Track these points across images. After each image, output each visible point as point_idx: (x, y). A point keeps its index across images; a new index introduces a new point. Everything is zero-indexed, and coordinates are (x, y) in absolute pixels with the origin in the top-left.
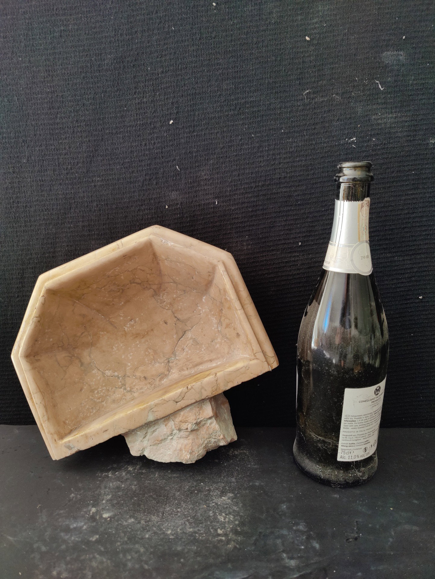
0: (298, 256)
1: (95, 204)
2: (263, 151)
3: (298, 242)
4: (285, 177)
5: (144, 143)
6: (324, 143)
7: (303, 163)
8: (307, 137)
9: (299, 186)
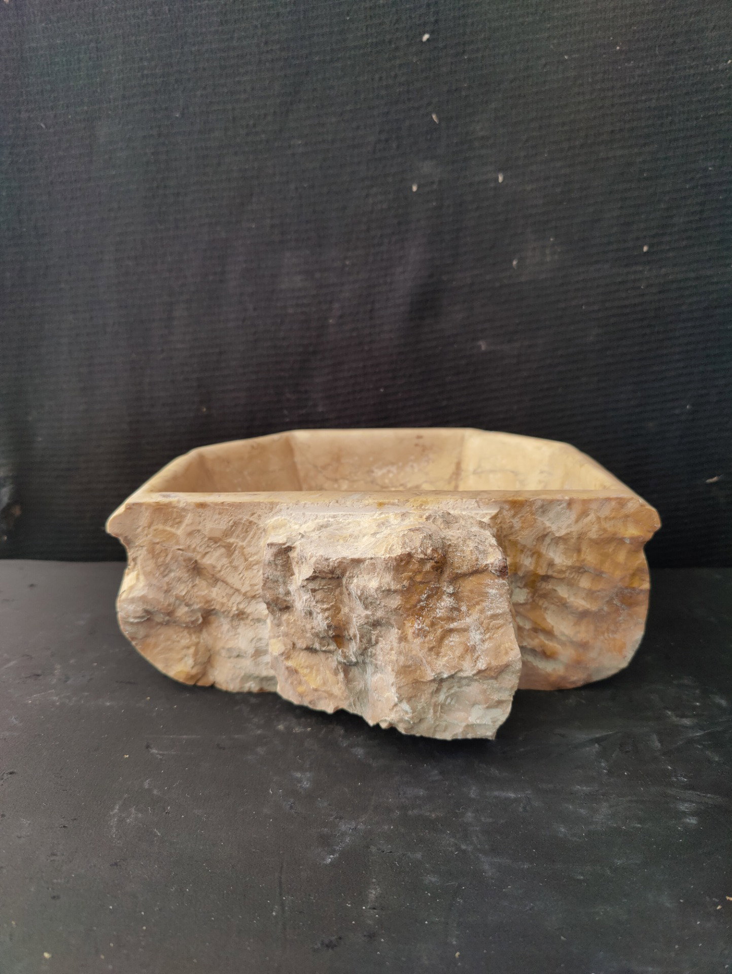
0: (641, 272)
1: (292, 186)
2: (582, 85)
3: (642, 247)
4: (621, 130)
5: (377, 76)
6: (691, 67)
7: (653, 104)
8: (660, 59)
9: (645, 145)
